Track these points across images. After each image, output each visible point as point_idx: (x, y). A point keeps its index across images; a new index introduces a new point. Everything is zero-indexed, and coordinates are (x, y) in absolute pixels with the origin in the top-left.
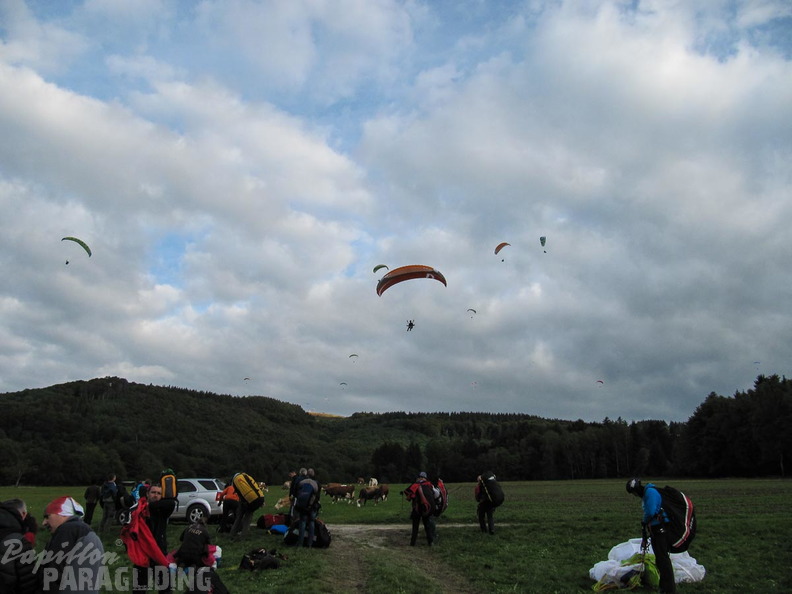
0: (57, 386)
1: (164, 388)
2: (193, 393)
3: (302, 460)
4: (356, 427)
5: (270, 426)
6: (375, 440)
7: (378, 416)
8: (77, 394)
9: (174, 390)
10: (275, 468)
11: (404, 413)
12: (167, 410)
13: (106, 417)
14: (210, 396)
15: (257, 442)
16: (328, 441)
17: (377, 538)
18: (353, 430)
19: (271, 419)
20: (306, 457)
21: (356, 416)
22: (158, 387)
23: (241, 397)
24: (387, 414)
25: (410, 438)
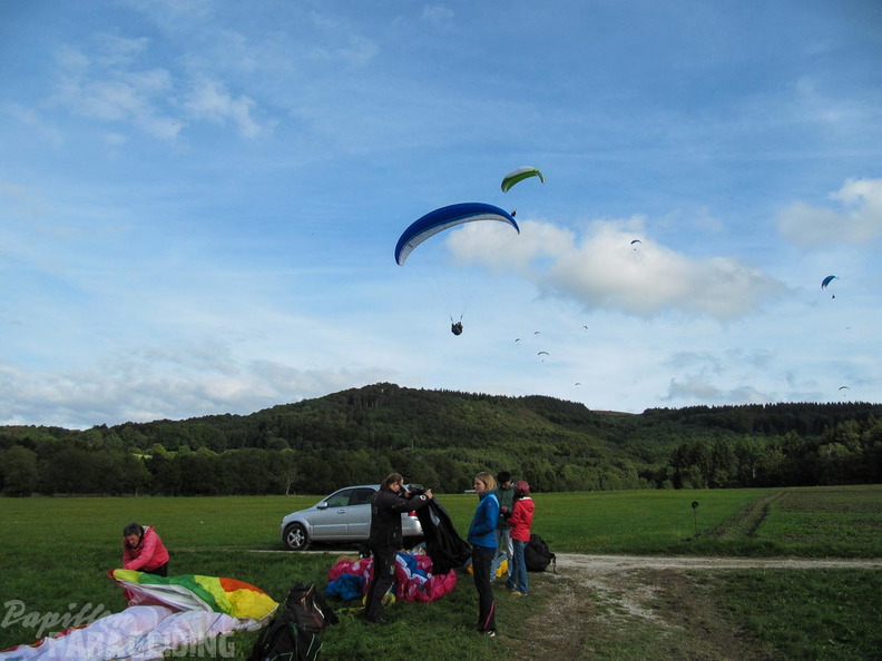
0: (332, 395)
1: (436, 391)
2: (466, 396)
3: (588, 463)
4: (650, 425)
5: (551, 428)
6: (673, 440)
7: (675, 411)
8: (351, 401)
9: (447, 392)
10: (559, 473)
11: (706, 407)
12: (440, 414)
13: (380, 424)
14: (483, 397)
15: (538, 445)
16: (618, 442)
17: (641, 588)
18: (646, 429)
19: (552, 419)
20: (593, 460)
21: (648, 412)
22: (429, 391)
23: (517, 397)
24: (685, 409)
25: (716, 435)
